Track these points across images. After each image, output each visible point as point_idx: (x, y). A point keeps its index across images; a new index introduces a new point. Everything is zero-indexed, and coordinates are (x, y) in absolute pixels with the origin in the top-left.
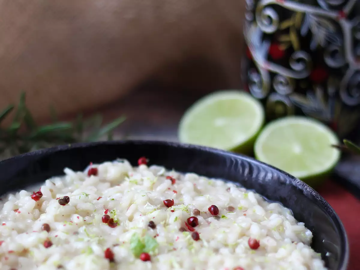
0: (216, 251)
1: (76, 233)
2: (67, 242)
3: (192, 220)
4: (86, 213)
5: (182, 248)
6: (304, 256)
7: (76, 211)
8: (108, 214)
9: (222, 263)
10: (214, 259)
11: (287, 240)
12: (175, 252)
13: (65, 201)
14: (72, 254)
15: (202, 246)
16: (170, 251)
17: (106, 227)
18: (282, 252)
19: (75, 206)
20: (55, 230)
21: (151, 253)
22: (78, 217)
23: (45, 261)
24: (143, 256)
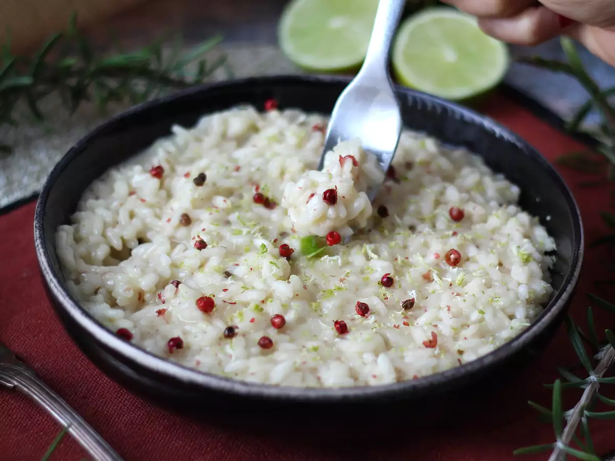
1: (228, 223)
2: (220, 238)
4: (229, 193)
6: (522, 225)
7: (217, 191)
8: (260, 191)
9: (426, 245)
11: (493, 204)
13: (201, 180)
14: (234, 253)
17: (260, 209)
18: (494, 221)
19: (214, 184)
20: (199, 220)
22: (225, 201)
23: (201, 266)
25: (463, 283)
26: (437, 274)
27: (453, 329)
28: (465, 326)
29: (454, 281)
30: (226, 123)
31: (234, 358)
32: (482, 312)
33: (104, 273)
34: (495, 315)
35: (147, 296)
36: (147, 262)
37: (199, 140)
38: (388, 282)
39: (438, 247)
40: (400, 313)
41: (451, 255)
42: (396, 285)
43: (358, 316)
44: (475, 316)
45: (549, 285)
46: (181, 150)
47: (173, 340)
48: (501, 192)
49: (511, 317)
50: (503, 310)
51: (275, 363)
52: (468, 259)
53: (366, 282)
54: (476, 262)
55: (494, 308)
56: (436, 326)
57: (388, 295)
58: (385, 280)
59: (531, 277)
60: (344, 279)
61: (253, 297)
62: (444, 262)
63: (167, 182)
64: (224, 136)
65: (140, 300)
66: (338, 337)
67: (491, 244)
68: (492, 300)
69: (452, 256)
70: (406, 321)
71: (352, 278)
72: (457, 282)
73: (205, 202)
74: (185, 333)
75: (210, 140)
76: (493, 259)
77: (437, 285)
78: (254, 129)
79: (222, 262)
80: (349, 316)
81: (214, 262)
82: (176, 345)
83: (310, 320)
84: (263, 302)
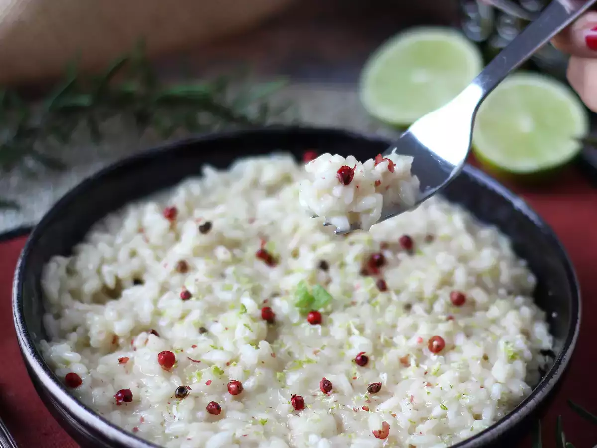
0: (408, 307)
1: (223, 276)
2: (210, 290)
3: (377, 258)
4: (233, 245)
5: (362, 303)
6: (523, 319)
7: (222, 241)
8: (267, 247)
9: (415, 327)
10: (405, 321)
11: (502, 291)
12: (353, 308)
13: (206, 228)
14: (217, 309)
15: (389, 300)
16: (346, 306)
17: (261, 265)
18: (494, 311)
19: (220, 234)
20: (194, 269)
21: (321, 310)
22: (225, 253)
23: (182, 318)
24: (311, 316)
25: (439, 373)
26: (416, 360)
27: (411, 421)
28: (423, 420)
29: (429, 369)
30: (259, 171)
31: (176, 419)
32: (444, 408)
33: (86, 311)
34: (458, 413)
35: (121, 341)
36: (132, 305)
37: (227, 184)
38: (362, 361)
39: (425, 331)
40: (363, 395)
41: (434, 341)
42: (370, 365)
43: (321, 393)
44: (437, 411)
45: (529, 387)
46: (206, 192)
47: (122, 391)
48: (516, 280)
49: (477, 417)
50: (469, 408)
51: (216, 431)
52: (453, 348)
53: (341, 358)
54: (460, 352)
55: (460, 406)
56: (394, 415)
57: (358, 375)
58: (359, 358)
59: (513, 376)
60: (319, 351)
61: (218, 358)
62: (427, 347)
63: (179, 225)
64: (255, 184)
65: (114, 343)
66: (292, 412)
67: (483, 335)
68: (460, 396)
69: (435, 343)
70: (367, 405)
71: (326, 352)
72: (433, 371)
73: (206, 251)
74: (140, 386)
75: (239, 186)
76: (478, 352)
77: (411, 372)
78: (287, 180)
79: (203, 317)
80: (312, 391)
81: (195, 315)
82: (125, 397)
83: (270, 390)
84: (228, 364)
